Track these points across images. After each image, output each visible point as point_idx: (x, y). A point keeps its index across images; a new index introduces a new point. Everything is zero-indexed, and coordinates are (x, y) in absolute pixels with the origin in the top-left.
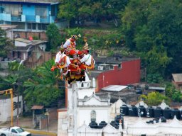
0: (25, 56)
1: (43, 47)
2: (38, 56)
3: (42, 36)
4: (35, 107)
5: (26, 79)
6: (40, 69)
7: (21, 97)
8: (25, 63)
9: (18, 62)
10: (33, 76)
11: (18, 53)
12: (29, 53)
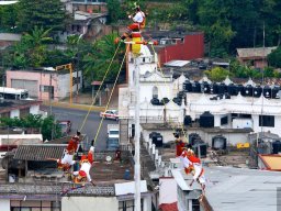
0: (84, 30)
1: (104, 20)
2: (98, 29)
3: (103, 9)
4: (95, 83)
5: (86, 53)
6: (100, 43)
7: (80, 73)
8: (84, 36)
9: (77, 36)
10: (93, 50)
11: (77, 26)
12: (89, 27)
